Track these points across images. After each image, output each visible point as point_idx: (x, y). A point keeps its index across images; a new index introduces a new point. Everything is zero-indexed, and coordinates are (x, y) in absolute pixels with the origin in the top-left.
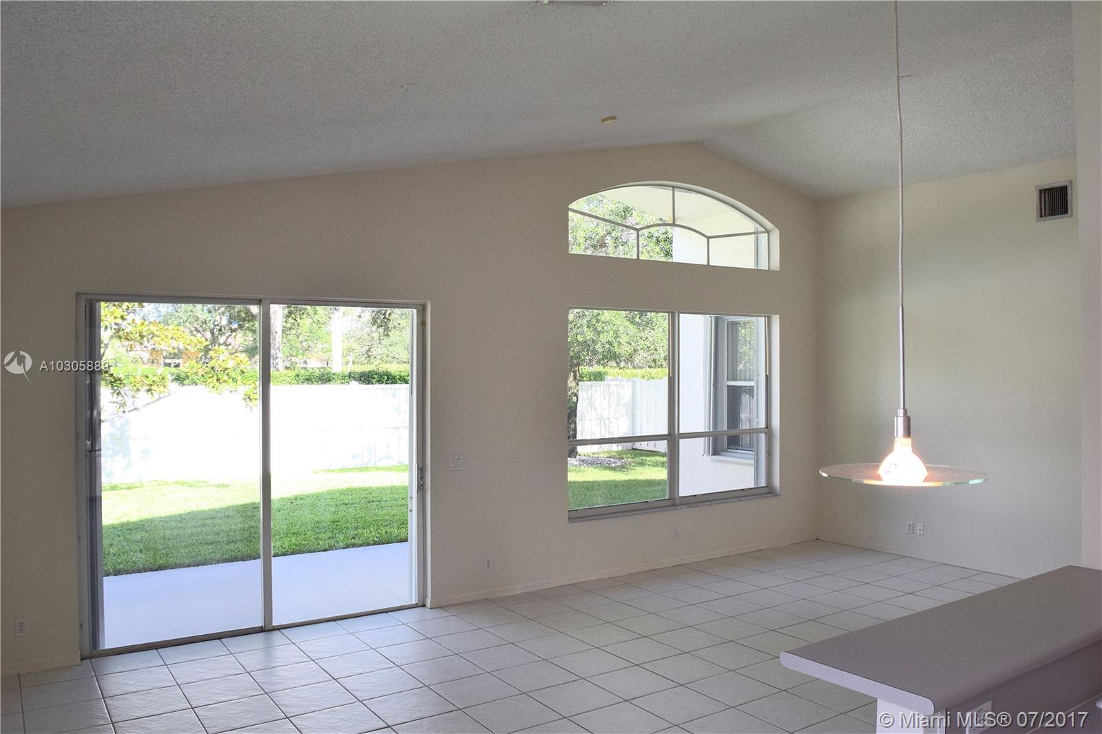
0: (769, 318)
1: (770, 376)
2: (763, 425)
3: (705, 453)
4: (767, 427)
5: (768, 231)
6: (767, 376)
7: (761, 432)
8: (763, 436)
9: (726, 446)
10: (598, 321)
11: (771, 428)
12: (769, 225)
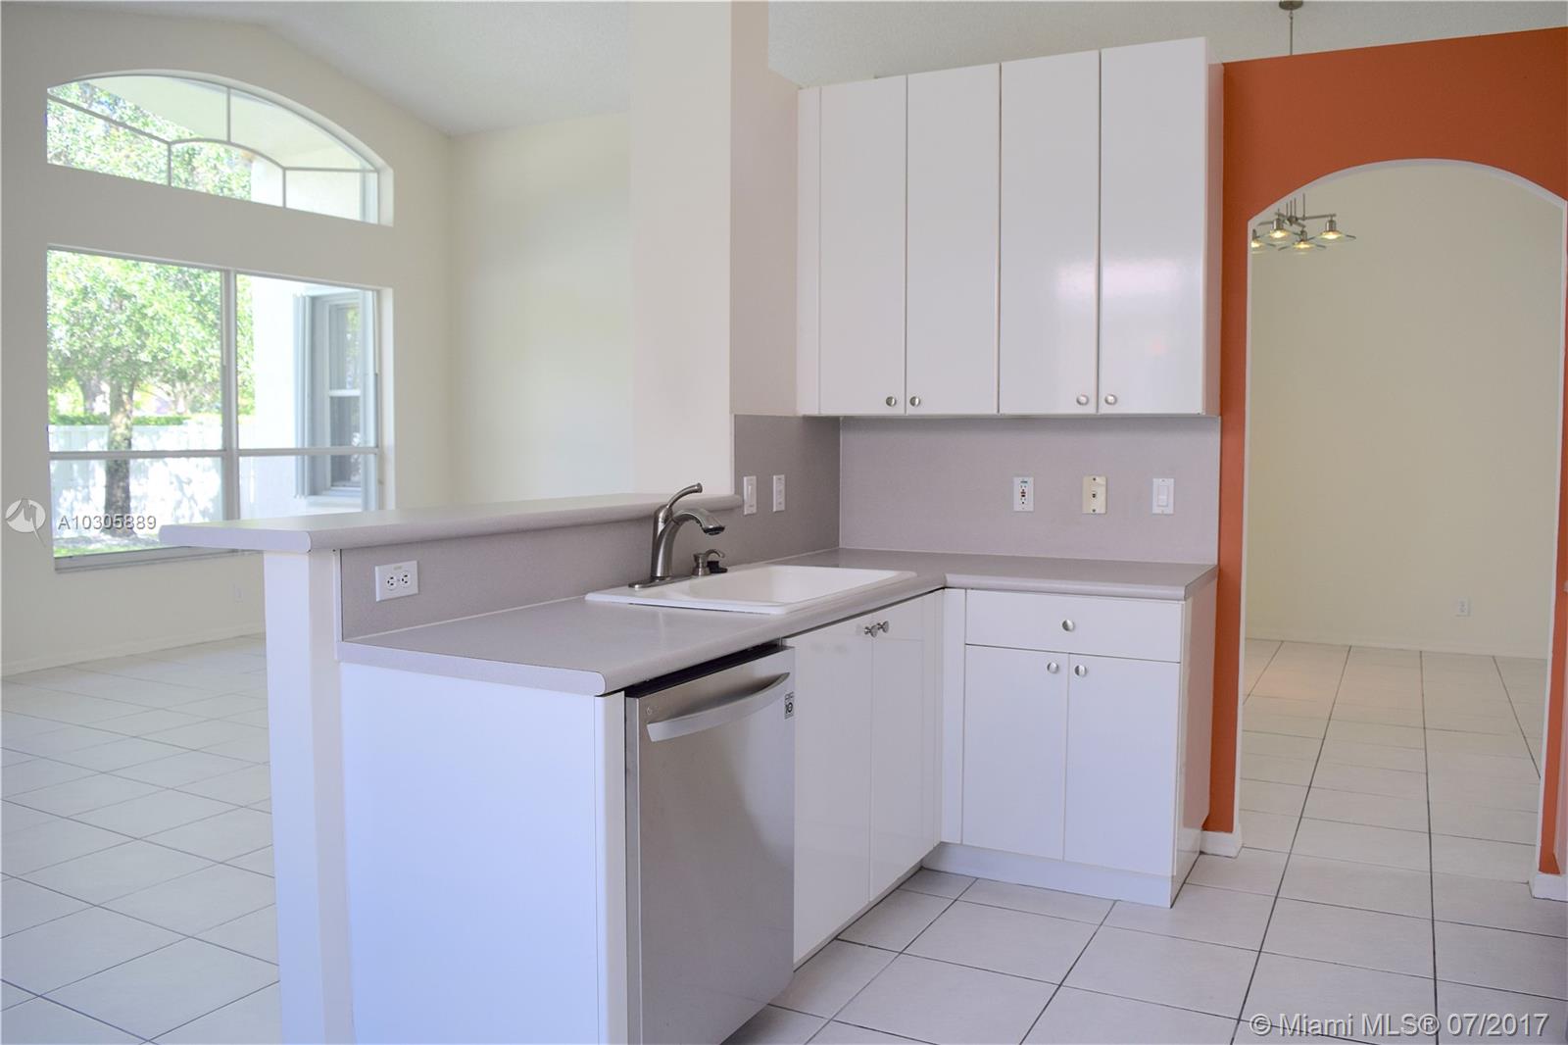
0: (379, 293)
1: (381, 373)
2: (372, 443)
3: (297, 493)
4: (377, 446)
5: (377, 171)
6: (376, 375)
7: (370, 453)
8: (372, 457)
9: (329, 483)
10: (145, 316)
11: (382, 447)
12: (379, 161)
